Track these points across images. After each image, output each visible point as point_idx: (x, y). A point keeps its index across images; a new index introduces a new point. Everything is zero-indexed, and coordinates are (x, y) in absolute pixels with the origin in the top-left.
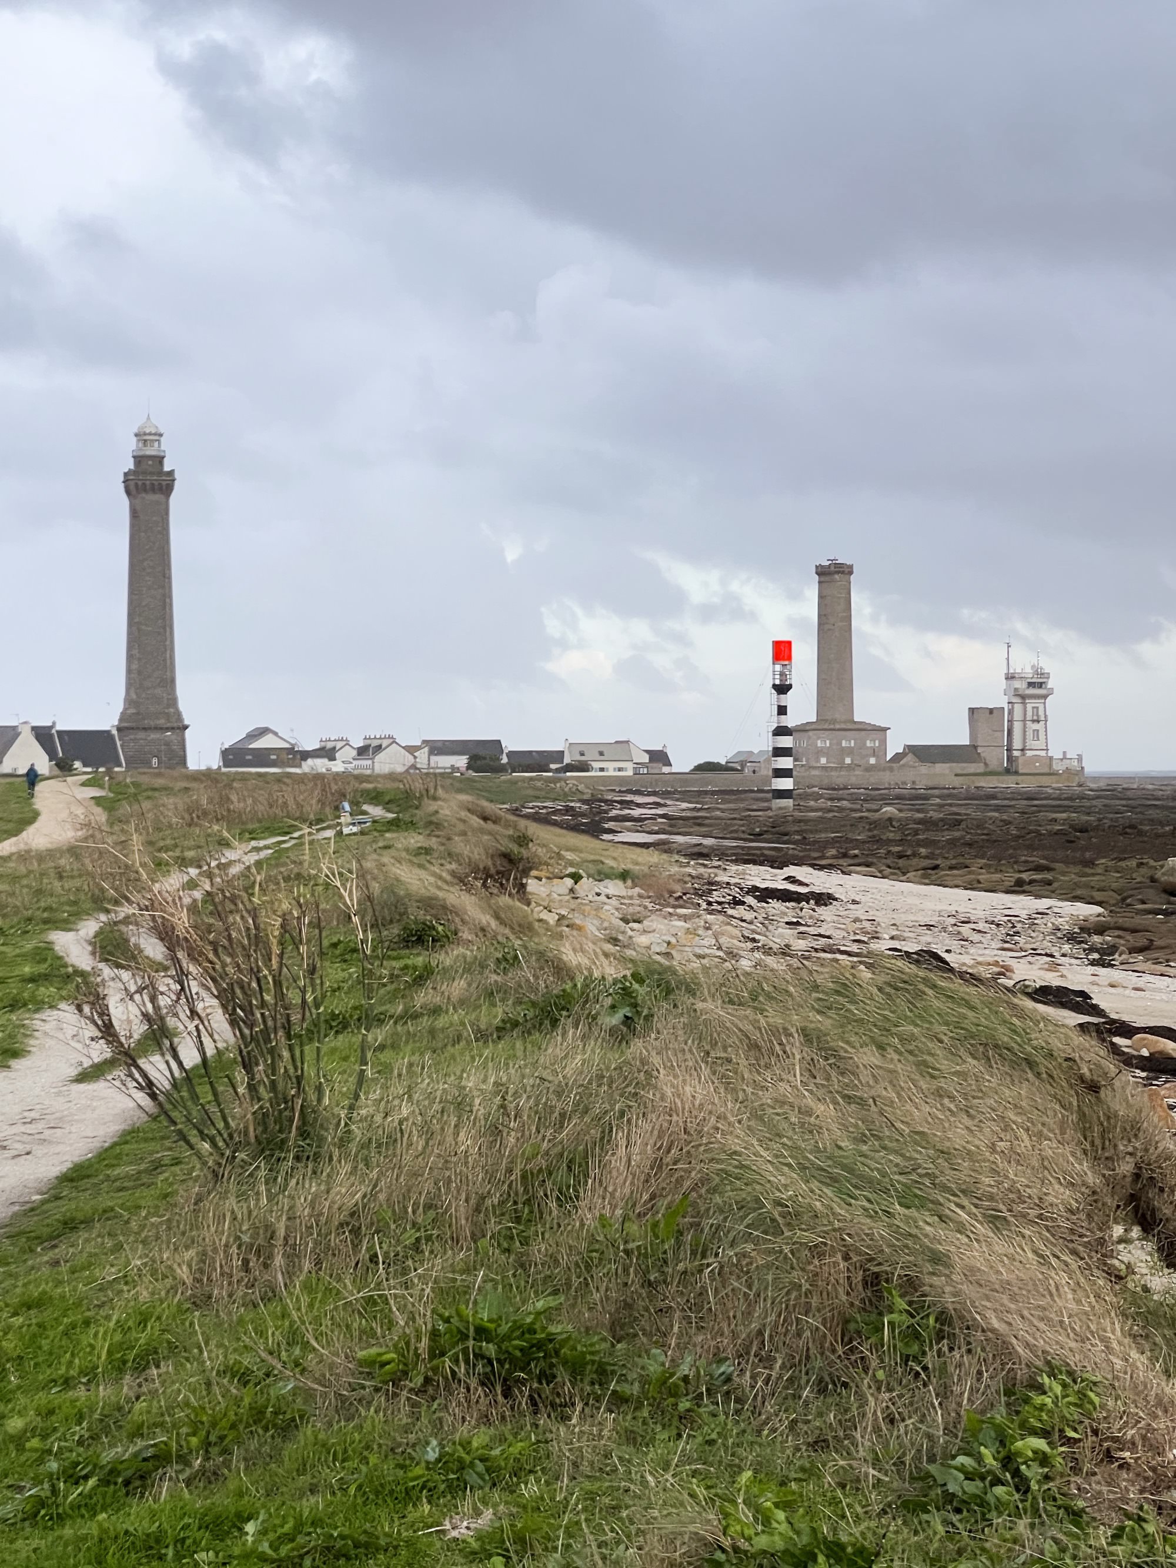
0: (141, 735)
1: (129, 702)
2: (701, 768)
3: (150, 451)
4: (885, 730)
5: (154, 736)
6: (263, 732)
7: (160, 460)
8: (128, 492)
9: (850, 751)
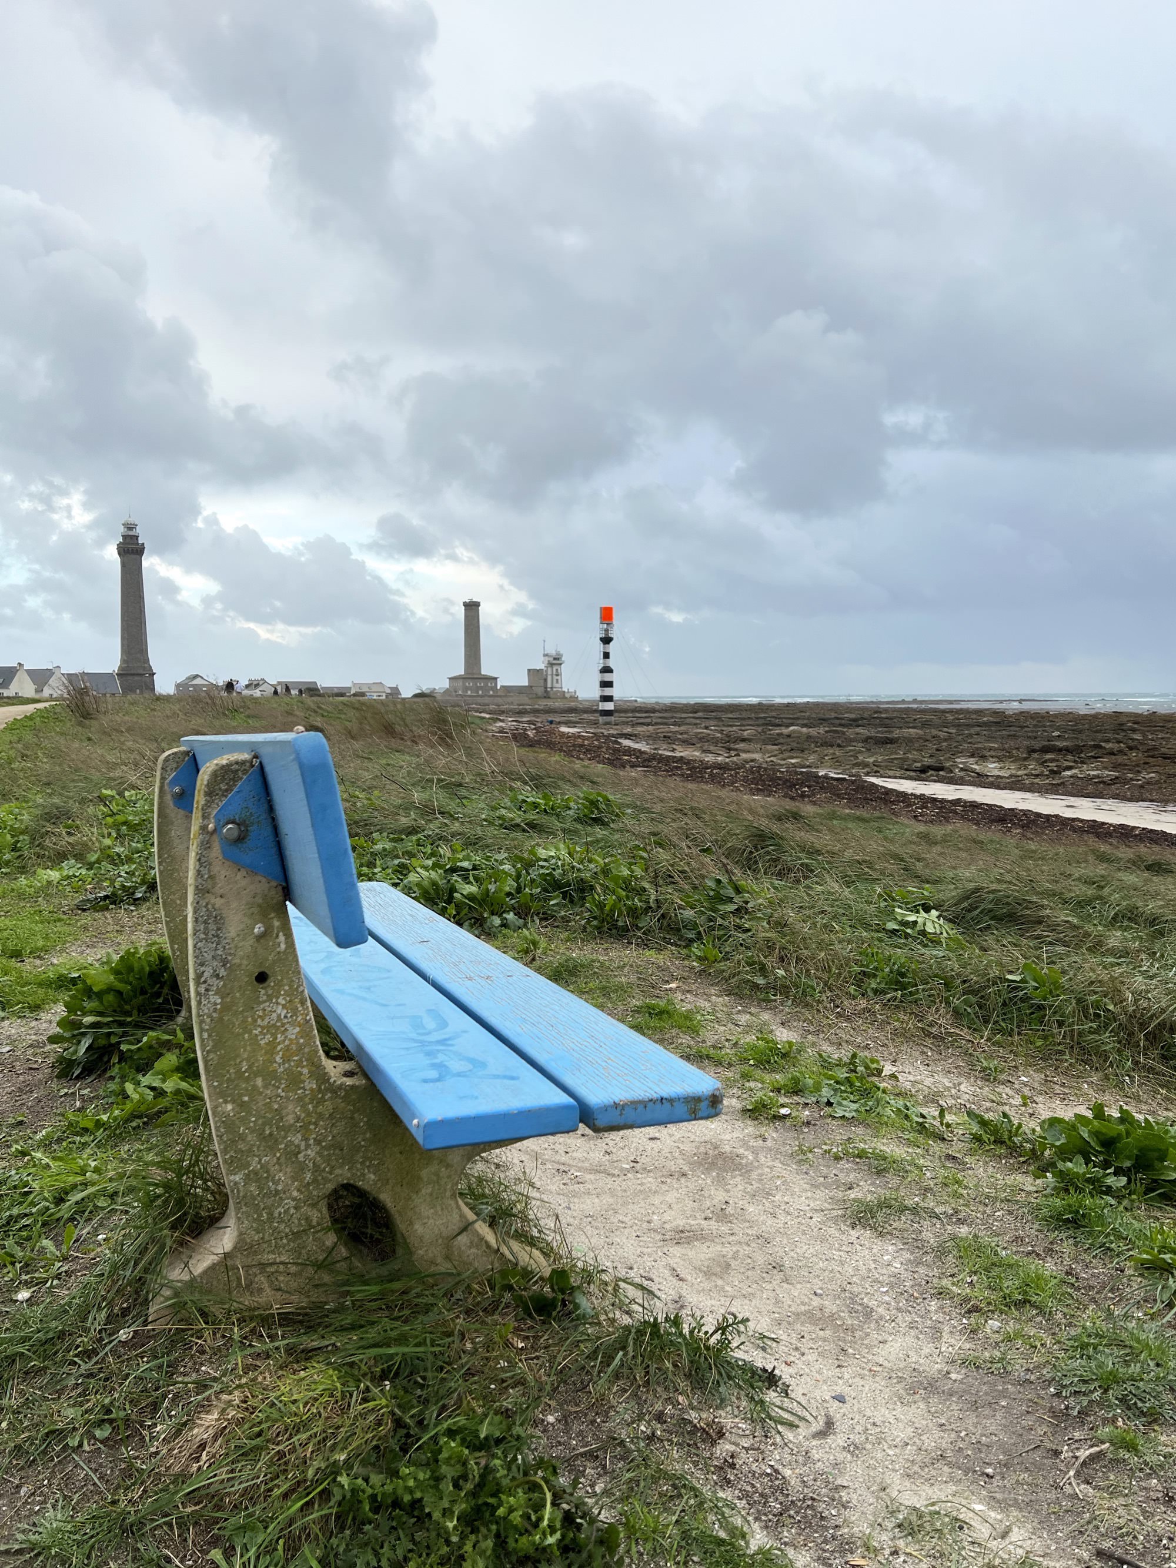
0: (130, 678)
1: (123, 661)
2: (416, 696)
3: (131, 533)
4: (496, 679)
5: (137, 678)
6: (196, 676)
7: (137, 537)
8: (120, 554)
9: (481, 688)
